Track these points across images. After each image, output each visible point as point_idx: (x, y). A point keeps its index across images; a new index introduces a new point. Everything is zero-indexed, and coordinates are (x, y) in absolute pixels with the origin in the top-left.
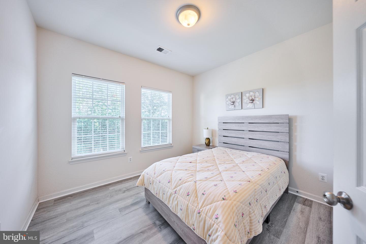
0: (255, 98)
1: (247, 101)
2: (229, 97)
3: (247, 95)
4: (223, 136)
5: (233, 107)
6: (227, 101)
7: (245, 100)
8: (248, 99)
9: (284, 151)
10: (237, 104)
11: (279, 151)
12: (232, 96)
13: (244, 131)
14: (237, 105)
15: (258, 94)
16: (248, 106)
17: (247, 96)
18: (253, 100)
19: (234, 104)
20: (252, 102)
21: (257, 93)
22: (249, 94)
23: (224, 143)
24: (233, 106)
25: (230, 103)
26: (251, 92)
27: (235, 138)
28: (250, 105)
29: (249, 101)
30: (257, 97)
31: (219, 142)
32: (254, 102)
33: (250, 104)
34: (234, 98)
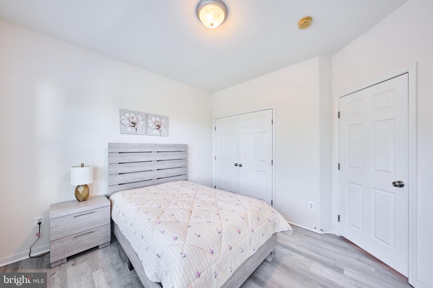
0: (161, 124)
1: (153, 126)
2: (127, 115)
3: (153, 119)
4: (119, 174)
5: (133, 131)
6: (123, 119)
7: (150, 124)
8: (154, 124)
9: (184, 175)
10: (140, 126)
11: (181, 175)
12: (132, 114)
13: (152, 161)
14: (139, 129)
15: (164, 122)
16: (154, 132)
17: (152, 121)
18: (160, 127)
19: (134, 126)
20: (158, 129)
21: (163, 119)
22: (156, 118)
23: (119, 184)
24: (134, 128)
25: (129, 123)
26: (157, 117)
27: (141, 173)
28: (156, 132)
29: (154, 127)
30: (163, 125)
31: (110, 186)
32: (161, 129)
33: (157, 130)
34: (135, 118)
